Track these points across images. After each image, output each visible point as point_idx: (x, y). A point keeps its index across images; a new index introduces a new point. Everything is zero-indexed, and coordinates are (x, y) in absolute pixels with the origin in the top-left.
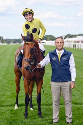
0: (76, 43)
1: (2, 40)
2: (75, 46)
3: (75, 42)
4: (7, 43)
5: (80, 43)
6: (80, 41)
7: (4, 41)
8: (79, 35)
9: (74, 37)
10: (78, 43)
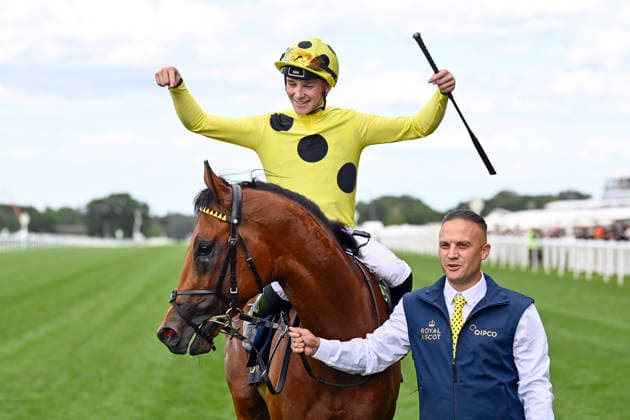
0: (546, 243)
1: (145, 217)
2: (540, 256)
3: (538, 233)
4: (169, 235)
5: (569, 241)
6: (569, 231)
7: (156, 227)
8: (564, 196)
9: (531, 204)
10: (555, 242)
